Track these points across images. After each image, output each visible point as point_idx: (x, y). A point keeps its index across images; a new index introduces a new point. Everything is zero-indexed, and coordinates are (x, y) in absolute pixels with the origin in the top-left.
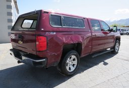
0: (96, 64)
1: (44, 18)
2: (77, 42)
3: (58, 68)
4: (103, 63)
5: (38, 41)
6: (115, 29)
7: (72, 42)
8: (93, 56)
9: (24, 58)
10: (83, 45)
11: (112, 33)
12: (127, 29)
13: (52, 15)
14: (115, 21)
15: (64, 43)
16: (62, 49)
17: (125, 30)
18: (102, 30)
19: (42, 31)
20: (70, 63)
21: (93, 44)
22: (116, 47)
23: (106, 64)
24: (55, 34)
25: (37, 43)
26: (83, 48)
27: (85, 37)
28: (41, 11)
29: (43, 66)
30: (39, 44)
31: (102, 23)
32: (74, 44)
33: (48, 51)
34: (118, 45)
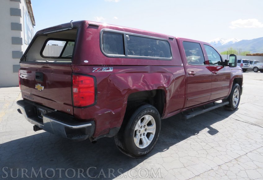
0: (194, 132)
1: (89, 38)
2: (155, 88)
3: (116, 140)
4: (207, 129)
5: (77, 87)
6: (231, 60)
7: (147, 89)
8: (188, 117)
9: (46, 120)
10: (168, 94)
11: (227, 70)
12: (254, 59)
13: (105, 32)
14: (230, 44)
15: (129, 89)
16: (126, 102)
17: (251, 62)
18: (206, 62)
19: (86, 65)
20: (142, 130)
21: (189, 91)
22: (234, 96)
23: (213, 132)
24: (111, 70)
25: (75, 90)
26: (168, 99)
27: (172, 78)
28: (83, 23)
29: (87, 137)
30: (79, 92)
31: (207, 49)
32: (150, 92)
33: (97, 107)
34: (238, 93)
